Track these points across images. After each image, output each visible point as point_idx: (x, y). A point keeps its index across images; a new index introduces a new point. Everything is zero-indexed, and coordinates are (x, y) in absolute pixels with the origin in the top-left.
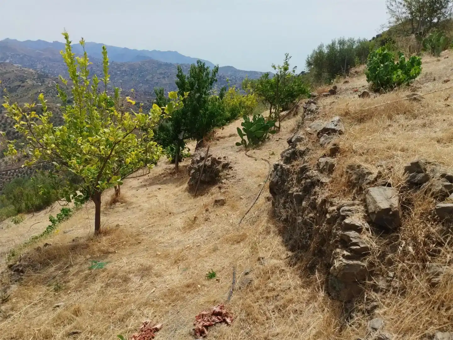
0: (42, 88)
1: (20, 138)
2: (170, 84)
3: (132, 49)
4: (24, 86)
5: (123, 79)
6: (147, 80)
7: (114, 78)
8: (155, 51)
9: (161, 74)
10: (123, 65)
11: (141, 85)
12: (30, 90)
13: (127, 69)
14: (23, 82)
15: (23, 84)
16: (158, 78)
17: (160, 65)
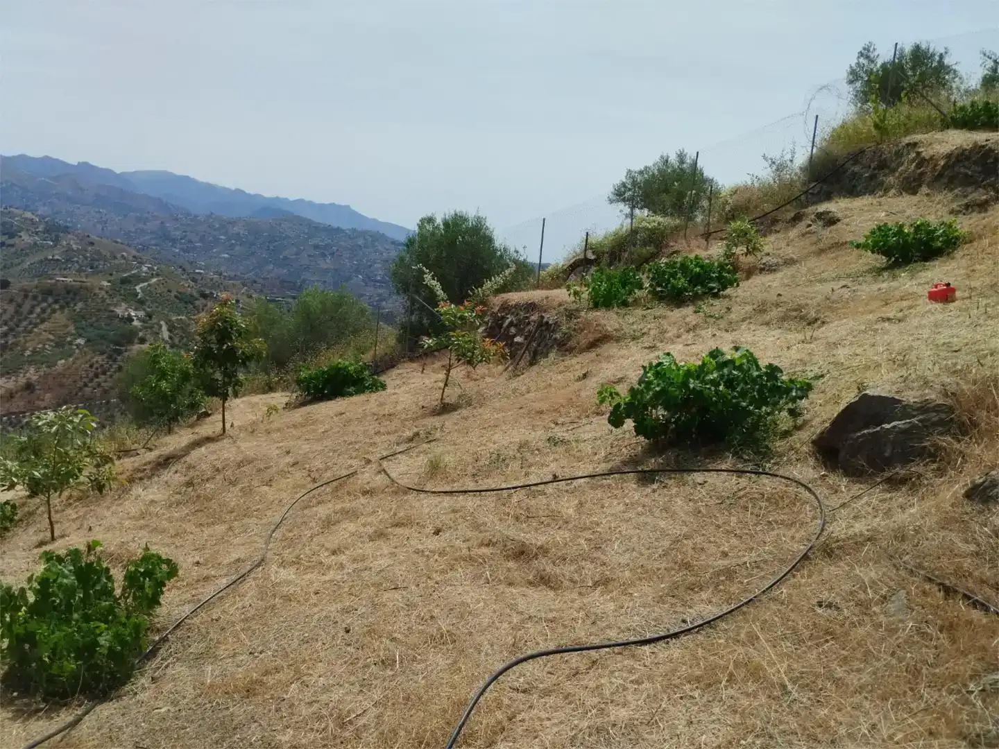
0: (56, 252)
1: (11, 349)
2: (336, 270)
3: (252, 192)
4: (12, 246)
5: (231, 252)
6: (285, 258)
7: (212, 248)
8: (301, 201)
9: (316, 247)
10: (233, 223)
11: (271, 267)
12: (27, 255)
13: (242, 232)
14: (12, 236)
15: (11, 242)
16: (309, 256)
17: (315, 228)
